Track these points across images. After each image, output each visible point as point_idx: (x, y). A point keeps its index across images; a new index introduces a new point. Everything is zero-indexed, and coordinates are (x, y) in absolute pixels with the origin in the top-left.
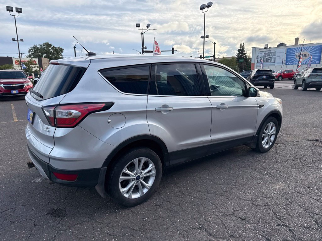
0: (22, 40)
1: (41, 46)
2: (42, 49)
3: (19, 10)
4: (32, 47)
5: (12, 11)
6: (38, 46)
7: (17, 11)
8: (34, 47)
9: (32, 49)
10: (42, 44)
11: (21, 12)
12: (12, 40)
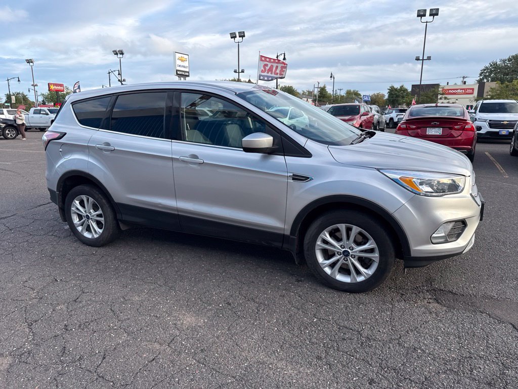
0: (429, 58)
1: (504, 61)
2: (506, 67)
3: (434, 12)
4: (488, 65)
5: (424, 15)
6: (498, 63)
7: (430, 15)
8: (491, 65)
9: (487, 68)
10: (507, 58)
11: (437, 14)
12: (416, 59)
